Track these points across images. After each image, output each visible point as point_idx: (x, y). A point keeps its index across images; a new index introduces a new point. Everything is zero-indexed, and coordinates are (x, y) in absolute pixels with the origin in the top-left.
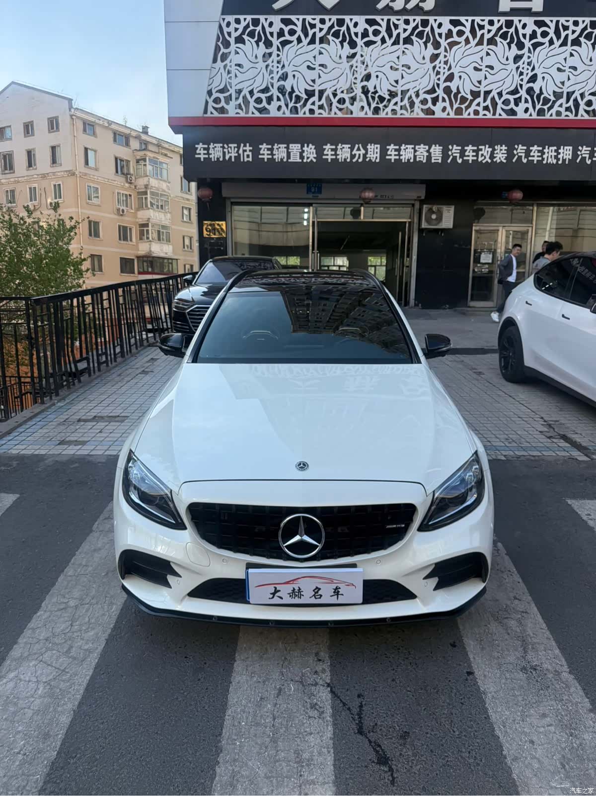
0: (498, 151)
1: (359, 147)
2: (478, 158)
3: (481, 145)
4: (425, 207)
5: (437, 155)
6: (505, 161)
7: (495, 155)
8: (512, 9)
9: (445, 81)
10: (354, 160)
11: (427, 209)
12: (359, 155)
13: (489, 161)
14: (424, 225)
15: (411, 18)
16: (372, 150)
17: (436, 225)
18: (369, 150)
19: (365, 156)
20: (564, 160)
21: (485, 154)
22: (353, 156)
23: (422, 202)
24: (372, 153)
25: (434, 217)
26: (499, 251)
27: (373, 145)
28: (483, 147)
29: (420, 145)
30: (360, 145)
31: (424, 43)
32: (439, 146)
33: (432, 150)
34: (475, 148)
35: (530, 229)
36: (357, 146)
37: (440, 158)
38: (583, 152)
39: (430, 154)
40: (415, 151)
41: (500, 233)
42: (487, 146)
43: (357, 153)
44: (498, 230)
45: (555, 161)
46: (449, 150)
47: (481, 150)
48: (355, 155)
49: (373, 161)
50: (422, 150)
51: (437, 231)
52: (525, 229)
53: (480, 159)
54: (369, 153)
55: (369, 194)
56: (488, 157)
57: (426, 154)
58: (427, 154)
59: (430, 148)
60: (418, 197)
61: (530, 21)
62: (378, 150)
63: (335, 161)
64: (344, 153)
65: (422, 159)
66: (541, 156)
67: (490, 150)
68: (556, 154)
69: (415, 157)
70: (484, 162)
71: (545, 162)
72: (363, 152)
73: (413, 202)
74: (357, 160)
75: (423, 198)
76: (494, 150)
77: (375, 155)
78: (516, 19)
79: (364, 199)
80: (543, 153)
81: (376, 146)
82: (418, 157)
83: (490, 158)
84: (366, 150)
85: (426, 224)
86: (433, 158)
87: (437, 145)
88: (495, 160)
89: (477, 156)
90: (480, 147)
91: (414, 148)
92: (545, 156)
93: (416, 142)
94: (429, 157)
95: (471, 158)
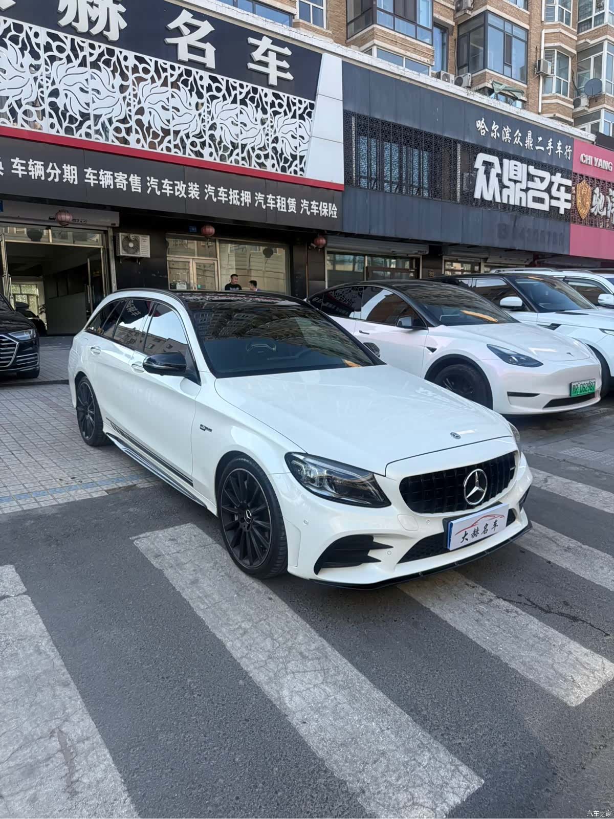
0: (192, 188)
1: (53, 166)
2: (174, 192)
3: (177, 181)
4: (121, 236)
5: (136, 185)
6: (198, 198)
7: (189, 192)
8: (190, 61)
9: (136, 113)
10: (50, 179)
11: (123, 237)
12: (55, 174)
13: (185, 196)
14: (122, 253)
15: (96, 44)
16: (69, 171)
17: (133, 253)
18: (65, 171)
19: (61, 175)
20: (246, 203)
21: (181, 189)
22: (48, 175)
23: (116, 230)
24: (69, 174)
25: (131, 245)
26: (192, 281)
27: (69, 165)
28: (178, 183)
29: (118, 172)
30: (55, 164)
31: (112, 71)
32: (138, 176)
33: (131, 179)
34: (171, 183)
35: (216, 262)
36: (51, 165)
37: (140, 188)
38: (259, 198)
39: (129, 182)
40: (114, 178)
41: (191, 265)
42: (182, 182)
43: (53, 172)
44: (189, 262)
45: (239, 203)
46: (147, 181)
47: (177, 185)
48: (50, 173)
49: (71, 182)
50: (120, 178)
51: (134, 259)
52: (211, 262)
53: (177, 194)
54: (66, 174)
55: (67, 217)
56: (183, 192)
57: (125, 182)
58: (127, 183)
59: (129, 177)
60: (112, 224)
61: (206, 74)
62: (76, 172)
63: (27, 177)
64: (37, 170)
65: (122, 187)
66: (228, 197)
67: (185, 186)
68: (239, 197)
69: (115, 184)
70: (180, 196)
71: (231, 203)
72: (58, 171)
73: (106, 229)
74: (53, 180)
75: (117, 225)
76: (188, 186)
77: (72, 177)
78: (194, 70)
79: (61, 222)
80: (229, 195)
81: (72, 167)
82: (117, 184)
83: (185, 193)
84: (62, 170)
85: (124, 252)
86: (133, 187)
87: (136, 175)
88: (189, 196)
89: (173, 190)
90: (176, 182)
91: (113, 175)
92: (231, 198)
93: (114, 169)
94: (129, 186)
95: (168, 192)
